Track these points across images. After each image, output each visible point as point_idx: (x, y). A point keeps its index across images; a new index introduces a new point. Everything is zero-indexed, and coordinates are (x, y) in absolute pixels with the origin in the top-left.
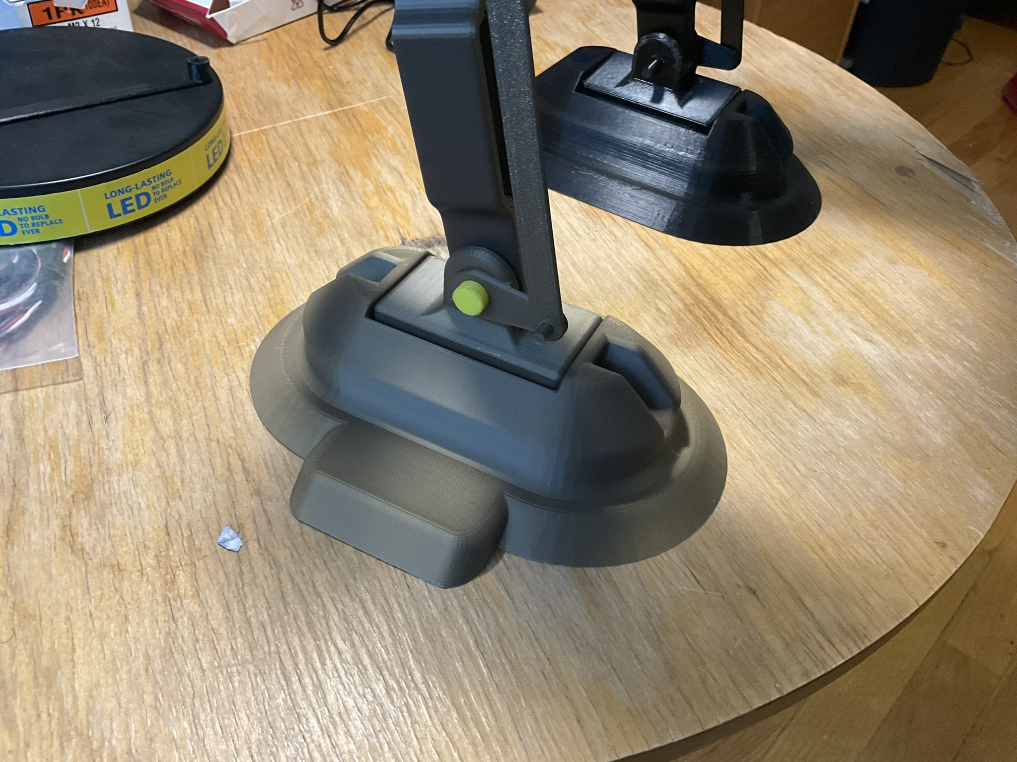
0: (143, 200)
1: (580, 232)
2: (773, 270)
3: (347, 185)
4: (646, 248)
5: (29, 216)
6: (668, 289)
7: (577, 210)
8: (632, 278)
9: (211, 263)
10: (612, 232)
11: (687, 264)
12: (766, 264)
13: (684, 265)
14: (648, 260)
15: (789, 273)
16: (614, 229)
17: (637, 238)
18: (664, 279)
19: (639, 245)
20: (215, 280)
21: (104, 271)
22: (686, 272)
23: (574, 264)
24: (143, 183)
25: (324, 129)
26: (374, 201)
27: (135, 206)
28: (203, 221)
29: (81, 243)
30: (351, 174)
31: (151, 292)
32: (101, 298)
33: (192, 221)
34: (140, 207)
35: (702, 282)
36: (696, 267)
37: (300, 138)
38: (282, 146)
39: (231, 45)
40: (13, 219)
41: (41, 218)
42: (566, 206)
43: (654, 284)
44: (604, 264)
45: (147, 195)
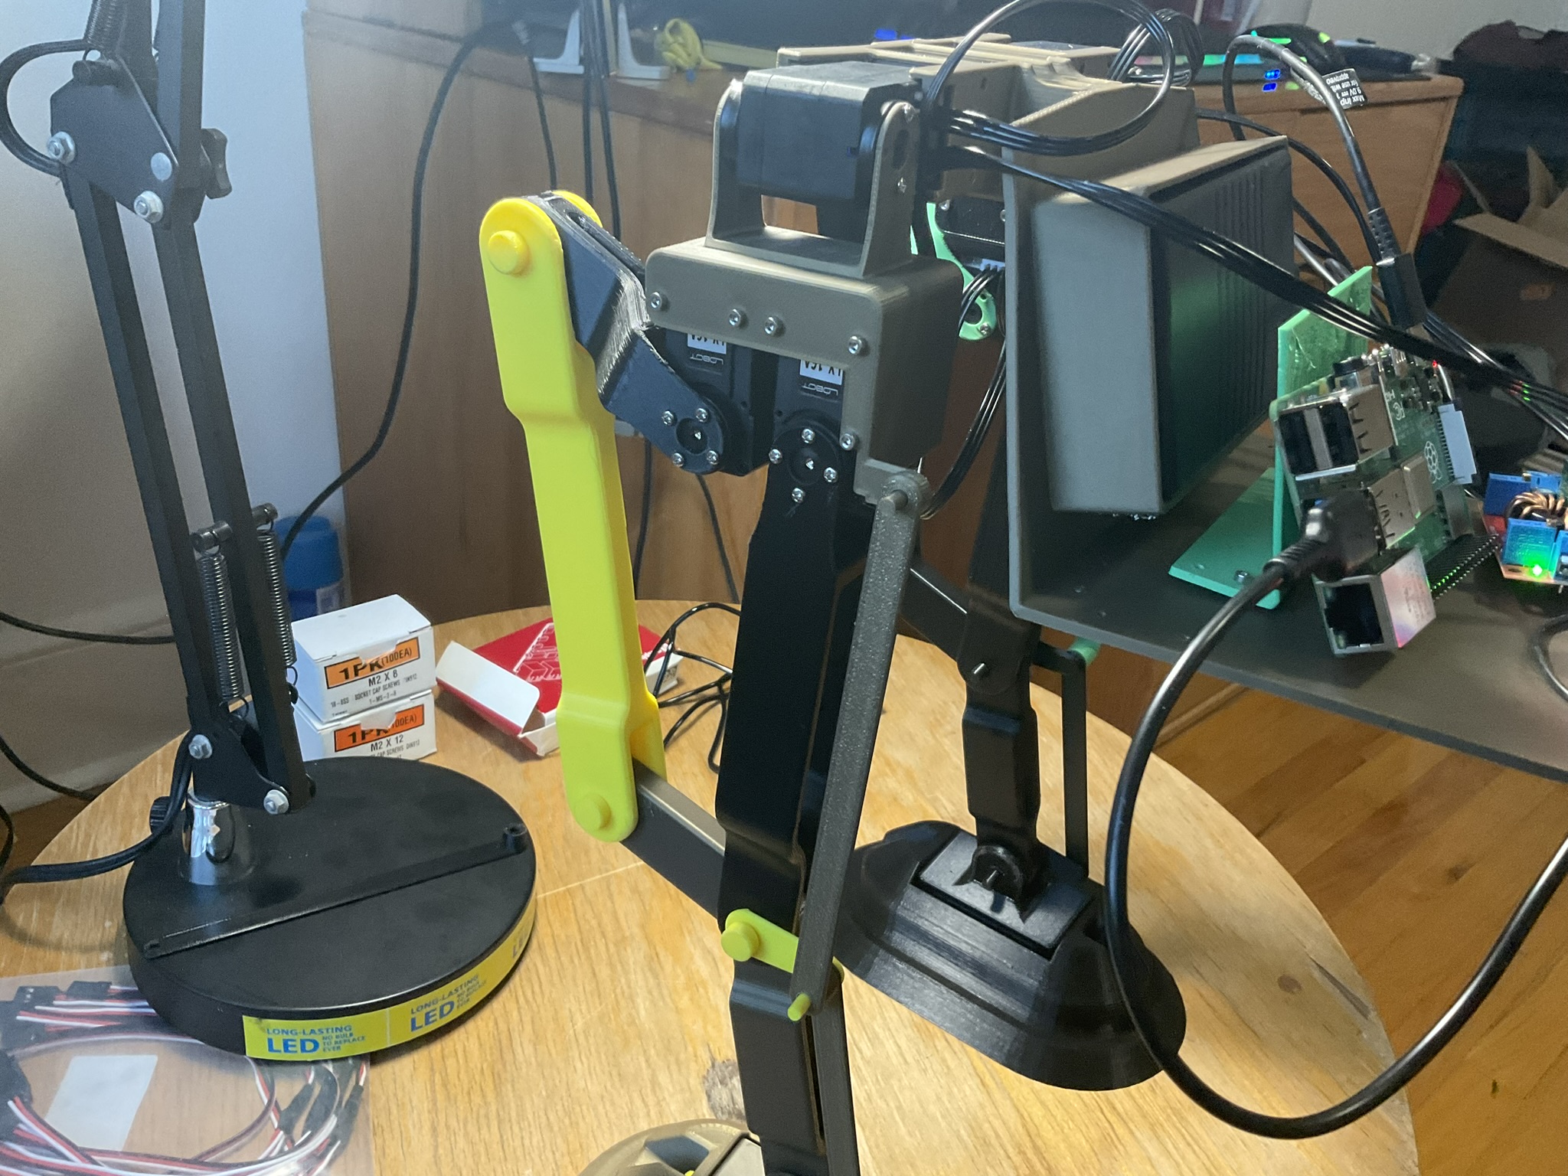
0: (447, 1009)
1: (909, 1059)
2: (1121, 1131)
3: (656, 977)
4: (981, 1087)
5: (334, 1035)
6: (1002, 1152)
7: (907, 1023)
8: (962, 1132)
9: (509, 1087)
10: (944, 1060)
11: (1025, 1115)
12: (1113, 1119)
13: (1022, 1116)
14: (982, 1106)
15: (1138, 1134)
16: (948, 1056)
17: (972, 1072)
18: (997, 1136)
19: (973, 1082)
20: (513, 1114)
21: (400, 1094)
22: (1024, 1126)
23: (899, 1108)
24: (450, 993)
25: (635, 890)
26: (684, 1002)
28: (502, 1026)
29: (376, 1058)
30: (662, 958)
31: (448, 1127)
32: (397, 1135)
33: (491, 1024)
34: (442, 1014)
35: (1039, 1143)
36: (1036, 1121)
37: (609, 904)
38: (589, 915)
39: (539, 758)
40: (315, 1038)
41: (347, 1035)
42: (894, 1015)
43: (986, 1143)
44: (933, 1109)
45: (452, 1004)
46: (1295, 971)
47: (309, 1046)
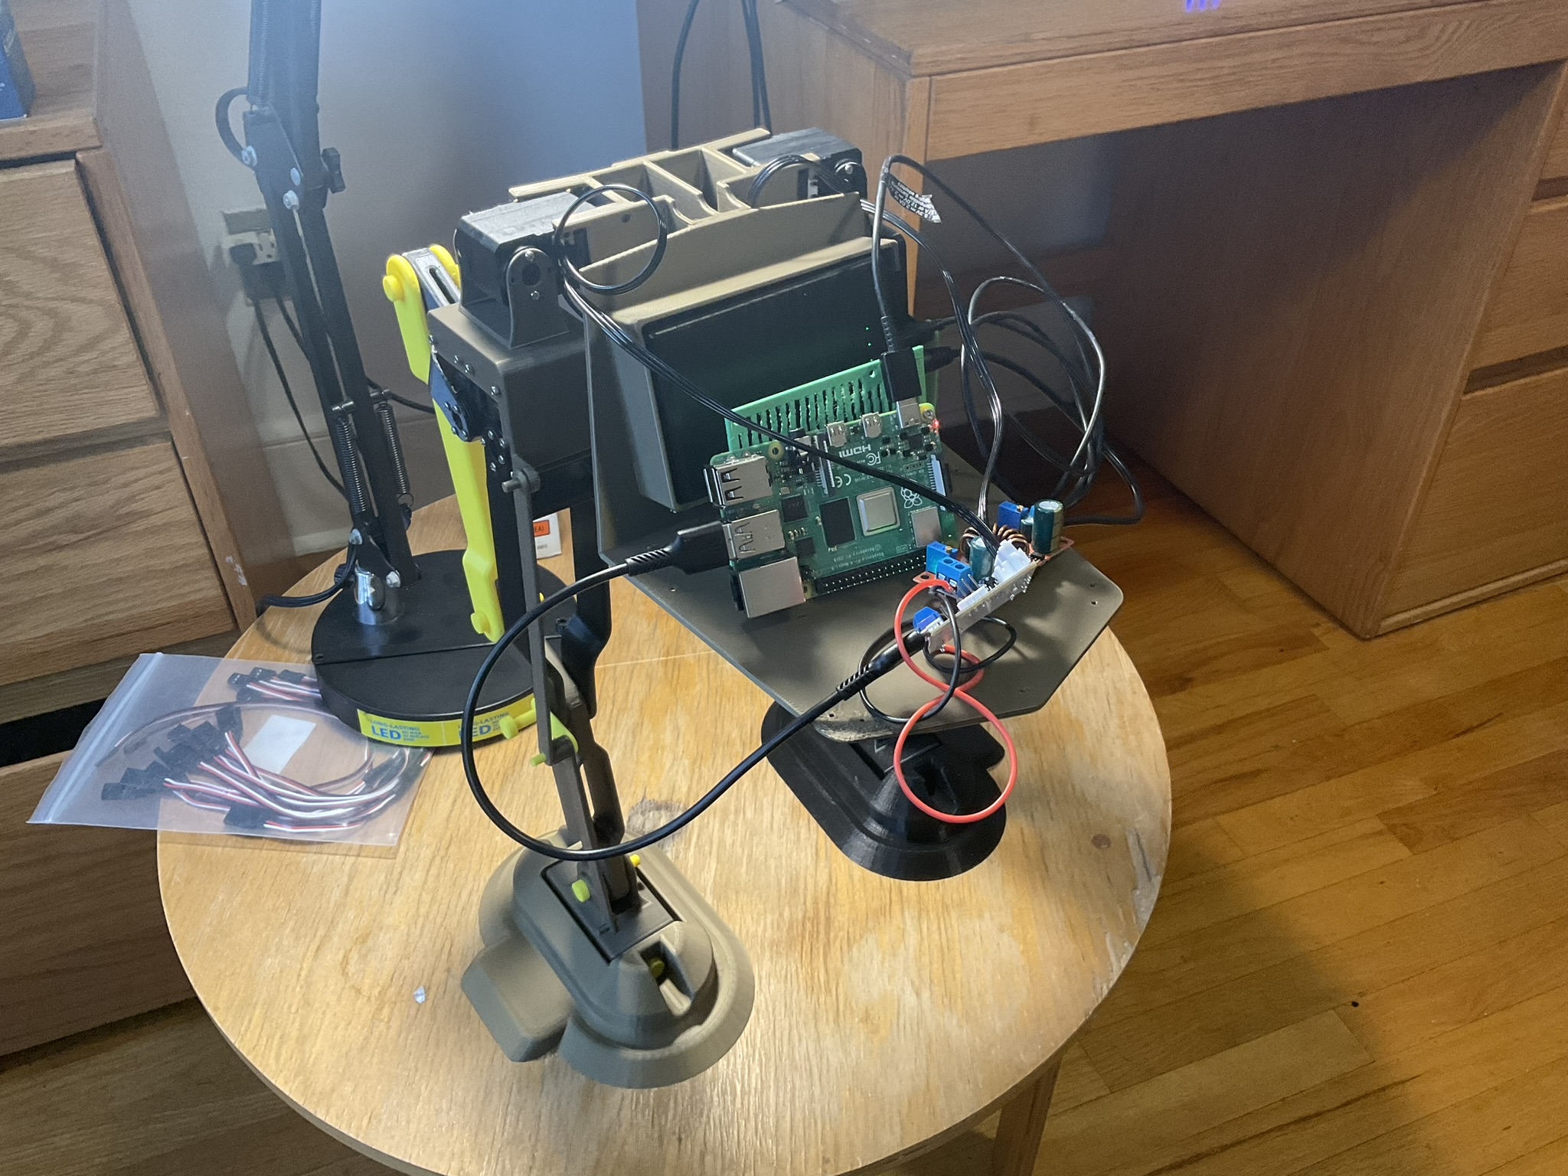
0: (485, 730)
1: (775, 827)
2: (896, 907)
3: (634, 737)
4: (814, 856)
5: (409, 731)
6: (802, 898)
7: (787, 804)
8: (783, 881)
9: (510, 786)
10: (799, 833)
11: (834, 880)
12: (895, 898)
13: (831, 880)
14: (807, 867)
15: (906, 914)
16: (803, 831)
17: (814, 844)
18: (806, 888)
19: (810, 851)
20: (505, 803)
21: (445, 775)
22: (828, 888)
23: (750, 856)
24: (486, 720)
25: (649, 677)
26: (645, 758)
27: (479, 733)
28: (523, 748)
29: (438, 751)
30: (644, 726)
31: (463, 801)
32: (432, 799)
33: (517, 745)
34: (482, 733)
35: (832, 900)
36: (839, 886)
37: (627, 683)
38: (611, 688)
40: (400, 731)
41: (417, 734)
42: (781, 797)
43: (796, 891)
44: (772, 863)
45: (489, 728)
46: (1114, 834)
47: (395, 735)
